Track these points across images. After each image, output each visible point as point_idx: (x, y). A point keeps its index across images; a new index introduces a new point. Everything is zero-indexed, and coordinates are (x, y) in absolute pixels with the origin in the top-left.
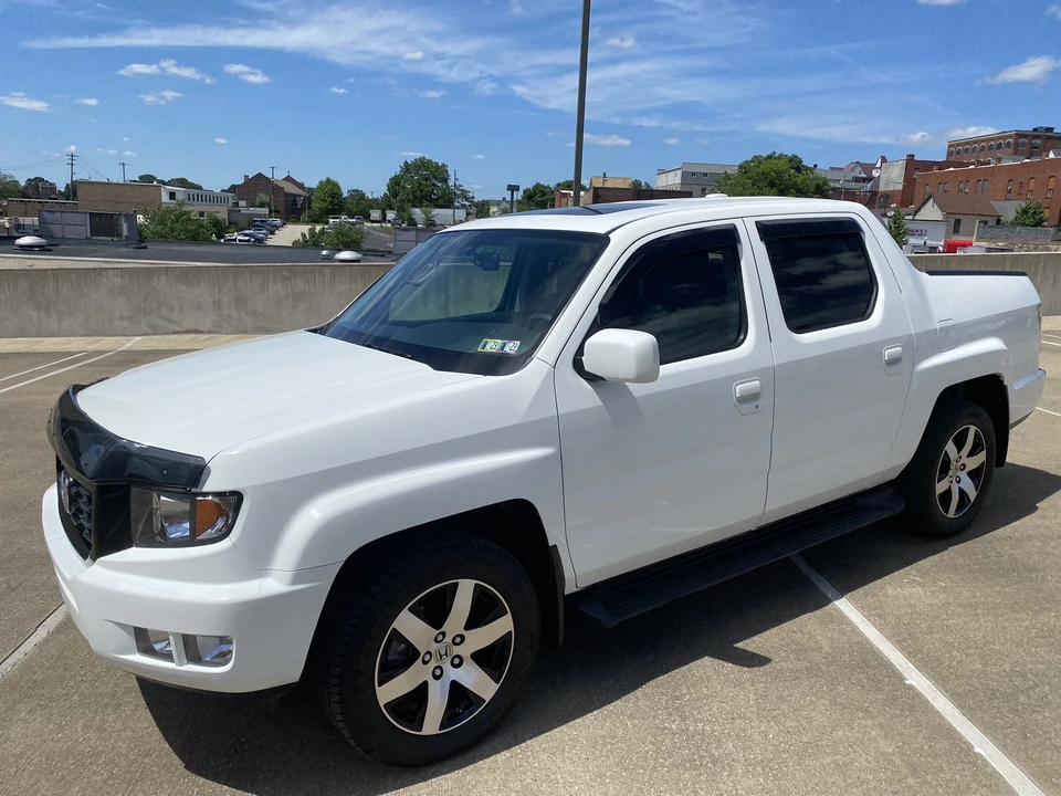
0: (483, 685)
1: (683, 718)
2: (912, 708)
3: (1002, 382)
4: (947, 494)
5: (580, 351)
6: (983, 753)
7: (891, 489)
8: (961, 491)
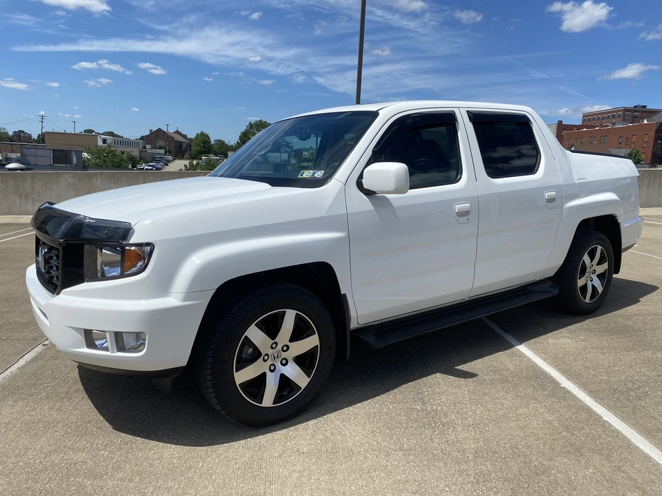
0: (300, 378)
1: (424, 403)
2: (564, 399)
3: (617, 220)
4: (585, 287)
5: (361, 176)
6: (608, 420)
7: (550, 283)
8: (593, 287)
